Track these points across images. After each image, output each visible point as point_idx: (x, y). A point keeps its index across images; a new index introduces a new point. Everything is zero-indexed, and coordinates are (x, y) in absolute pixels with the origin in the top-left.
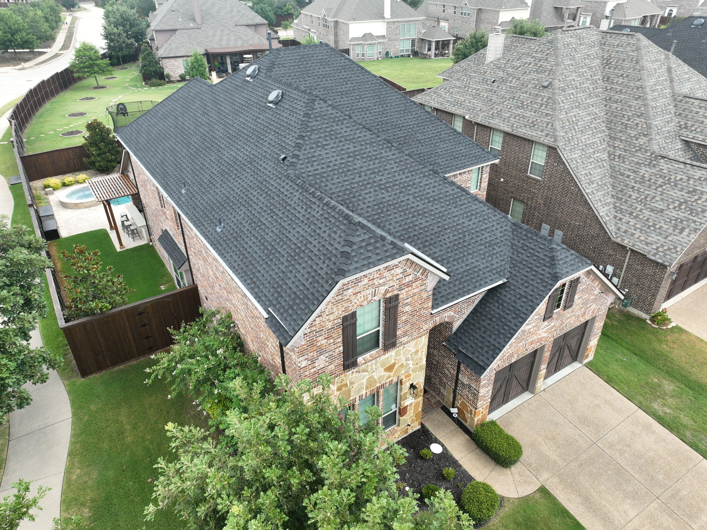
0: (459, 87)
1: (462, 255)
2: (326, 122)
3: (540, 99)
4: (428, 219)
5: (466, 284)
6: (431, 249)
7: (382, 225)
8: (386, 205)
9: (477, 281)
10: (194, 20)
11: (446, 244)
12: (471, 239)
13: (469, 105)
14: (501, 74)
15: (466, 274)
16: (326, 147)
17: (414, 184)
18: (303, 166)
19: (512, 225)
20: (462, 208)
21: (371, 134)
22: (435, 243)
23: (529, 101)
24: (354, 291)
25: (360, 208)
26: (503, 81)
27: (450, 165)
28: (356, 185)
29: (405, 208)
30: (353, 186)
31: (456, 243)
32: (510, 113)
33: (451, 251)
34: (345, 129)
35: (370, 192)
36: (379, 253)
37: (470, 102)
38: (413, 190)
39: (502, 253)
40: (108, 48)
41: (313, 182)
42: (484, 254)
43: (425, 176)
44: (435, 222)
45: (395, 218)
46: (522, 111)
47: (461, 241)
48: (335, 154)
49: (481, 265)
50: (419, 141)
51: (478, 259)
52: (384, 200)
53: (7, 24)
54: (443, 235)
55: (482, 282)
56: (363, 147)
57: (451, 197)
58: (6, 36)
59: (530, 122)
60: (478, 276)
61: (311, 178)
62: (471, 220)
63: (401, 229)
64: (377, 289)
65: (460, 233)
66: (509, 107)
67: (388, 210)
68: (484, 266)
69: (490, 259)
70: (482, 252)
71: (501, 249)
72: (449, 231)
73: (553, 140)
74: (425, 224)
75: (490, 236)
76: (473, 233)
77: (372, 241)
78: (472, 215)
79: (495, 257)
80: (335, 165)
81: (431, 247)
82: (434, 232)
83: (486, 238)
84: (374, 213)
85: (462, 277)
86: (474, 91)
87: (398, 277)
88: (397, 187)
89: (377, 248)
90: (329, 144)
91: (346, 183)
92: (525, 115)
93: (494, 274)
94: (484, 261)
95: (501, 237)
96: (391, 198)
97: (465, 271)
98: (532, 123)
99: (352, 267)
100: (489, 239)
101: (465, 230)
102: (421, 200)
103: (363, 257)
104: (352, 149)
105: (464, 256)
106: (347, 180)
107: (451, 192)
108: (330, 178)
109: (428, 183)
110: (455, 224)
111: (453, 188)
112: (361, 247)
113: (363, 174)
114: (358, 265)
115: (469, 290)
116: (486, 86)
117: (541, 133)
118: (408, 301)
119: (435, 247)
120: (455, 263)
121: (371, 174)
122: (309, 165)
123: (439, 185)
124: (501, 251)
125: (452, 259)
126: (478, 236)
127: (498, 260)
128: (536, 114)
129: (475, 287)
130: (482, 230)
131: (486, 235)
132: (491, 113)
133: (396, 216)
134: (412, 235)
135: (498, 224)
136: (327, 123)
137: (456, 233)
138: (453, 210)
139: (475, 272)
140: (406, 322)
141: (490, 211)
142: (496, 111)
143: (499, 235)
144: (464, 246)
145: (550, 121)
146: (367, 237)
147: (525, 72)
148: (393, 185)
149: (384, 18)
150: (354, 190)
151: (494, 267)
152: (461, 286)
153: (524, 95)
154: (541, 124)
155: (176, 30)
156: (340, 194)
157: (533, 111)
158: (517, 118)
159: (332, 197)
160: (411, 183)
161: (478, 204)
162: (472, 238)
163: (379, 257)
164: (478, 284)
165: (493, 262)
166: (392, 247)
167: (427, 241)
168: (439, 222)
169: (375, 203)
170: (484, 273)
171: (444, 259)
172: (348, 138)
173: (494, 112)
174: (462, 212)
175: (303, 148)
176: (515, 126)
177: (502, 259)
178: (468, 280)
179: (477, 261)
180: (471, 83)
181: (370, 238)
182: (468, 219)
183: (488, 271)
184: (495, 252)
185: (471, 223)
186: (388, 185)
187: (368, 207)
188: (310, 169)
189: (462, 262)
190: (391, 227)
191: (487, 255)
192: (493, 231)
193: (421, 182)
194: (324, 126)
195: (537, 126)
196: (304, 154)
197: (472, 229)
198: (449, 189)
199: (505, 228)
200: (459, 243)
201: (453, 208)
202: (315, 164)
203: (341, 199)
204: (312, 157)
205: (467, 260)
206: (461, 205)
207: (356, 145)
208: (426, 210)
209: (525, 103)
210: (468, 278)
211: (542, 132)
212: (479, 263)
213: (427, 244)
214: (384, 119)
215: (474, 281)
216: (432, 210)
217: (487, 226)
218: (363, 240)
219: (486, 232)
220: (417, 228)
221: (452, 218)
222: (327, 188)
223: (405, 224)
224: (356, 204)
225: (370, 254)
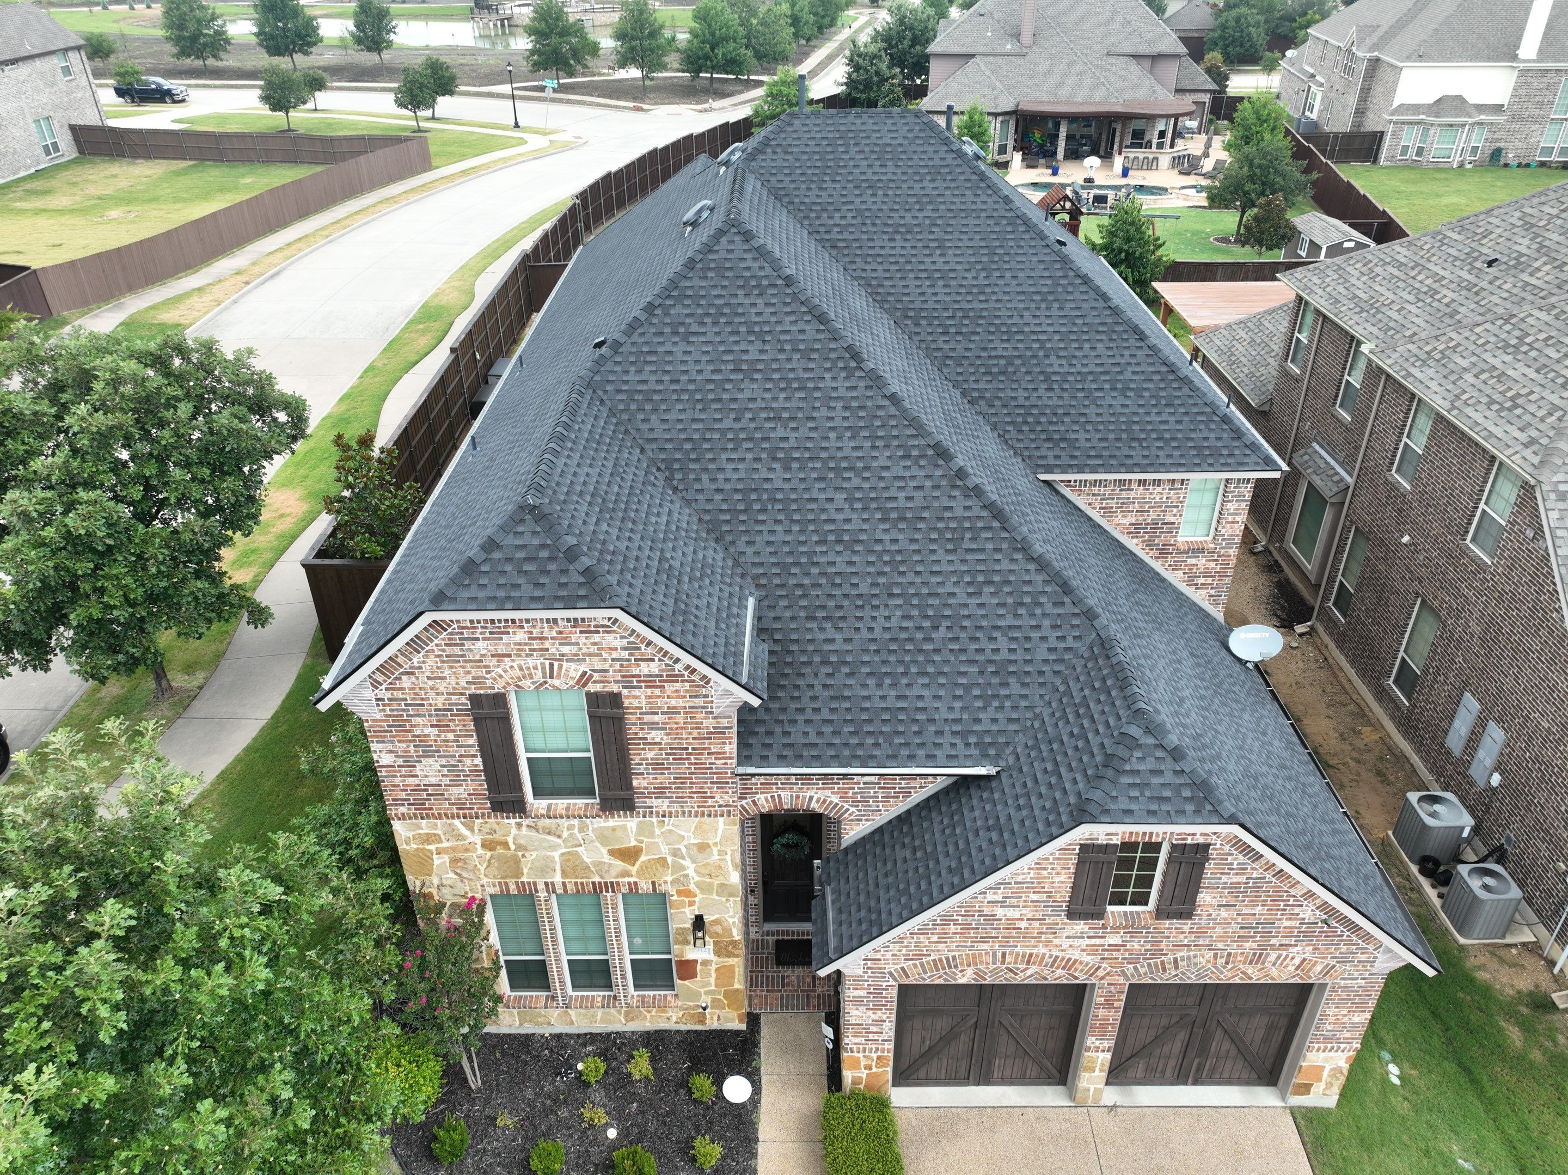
5: (870, 741)
10: (1017, 36)
12: (950, 639)
13: (1395, 315)
14: (1524, 245)
15: (886, 717)
18: (618, 368)
19: (1098, 642)
20: (968, 557)
22: (844, 618)
24: (492, 648)
37: (1400, 310)
44: (871, 569)
47: (919, 636)
49: (943, 710)
51: (942, 693)
52: (767, 486)
59: (1509, 394)
60: (918, 733)
62: (978, 594)
63: (773, 560)
64: (556, 663)
66: (1481, 341)
70: (962, 681)
73: (1536, 460)
75: (1012, 650)
76: (963, 628)
77: (544, 554)
85: (870, 721)
87: (615, 655)
92: (1510, 372)
93: (967, 745)
94: (958, 704)
95: (1046, 661)
97: (887, 709)
98: (1512, 399)
99: (466, 594)
100: (1004, 655)
101: (947, 613)
103: (502, 581)
105: (905, 674)
107: (959, 512)
108: (663, 407)
109: (907, 474)
110: (925, 591)
111: (969, 503)
112: (509, 560)
113: (748, 415)
114: (481, 594)
115: (872, 757)
116: (1464, 273)
117: (1517, 434)
118: (656, 718)
120: (871, 682)
121: (768, 419)
122: (633, 369)
123: (936, 487)
124: (1025, 697)
126: (974, 639)
127: (1000, 716)
128: (1538, 377)
129: (894, 757)
130: (997, 627)
131: (1003, 643)
133: (778, 528)
134: (792, 581)
135: (1054, 627)
136: (724, 287)
137: (915, 613)
138: (941, 555)
139: (915, 721)
140: (658, 766)
141: (1048, 589)
142: (1442, 347)
143: (1041, 655)
146: (536, 541)
149: (1515, 58)
150: (706, 446)
151: (977, 728)
152: (854, 740)
153: (1543, 315)
154: (1532, 408)
155: (973, 56)
157: (1537, 365)
158: (1484, 376)
163: (538, 593)
164: (905, 752)
168: (882, 573)
170: (940, 733)
173: (1435, 349)
175: (640, 330)
176: (1464, 397)
177: (1015, 716)
178: (881, 732)
179: (937, 697)
180: (1433, 259)
181: (543, 546)
182: (971, 590)
183: (954, 733)
186: (796, 455)
187: (718, 490)
188: (631, 377)
189: (893, 685)
194: (714, 292)
195: (1518, 411)
196: (633, 344)
198: (958, 504)
199: (1070, 642)
201: (941, 552)
202: (648, 368)
203: (663, 456)
204: (650, 353)
206: (967, 550)
207: (767, 348)
209: (1529, 339)
210: (886, 729)
211: (1521, 430)
212: (937, 704)
215: (899, 740)
218: (524, 547)
219: (1004, 635)
220: (815, 570)
221: (926, 574)
222: (645, 427)
223: (791, 553)
224: (692, 476)
225: (521, 580)
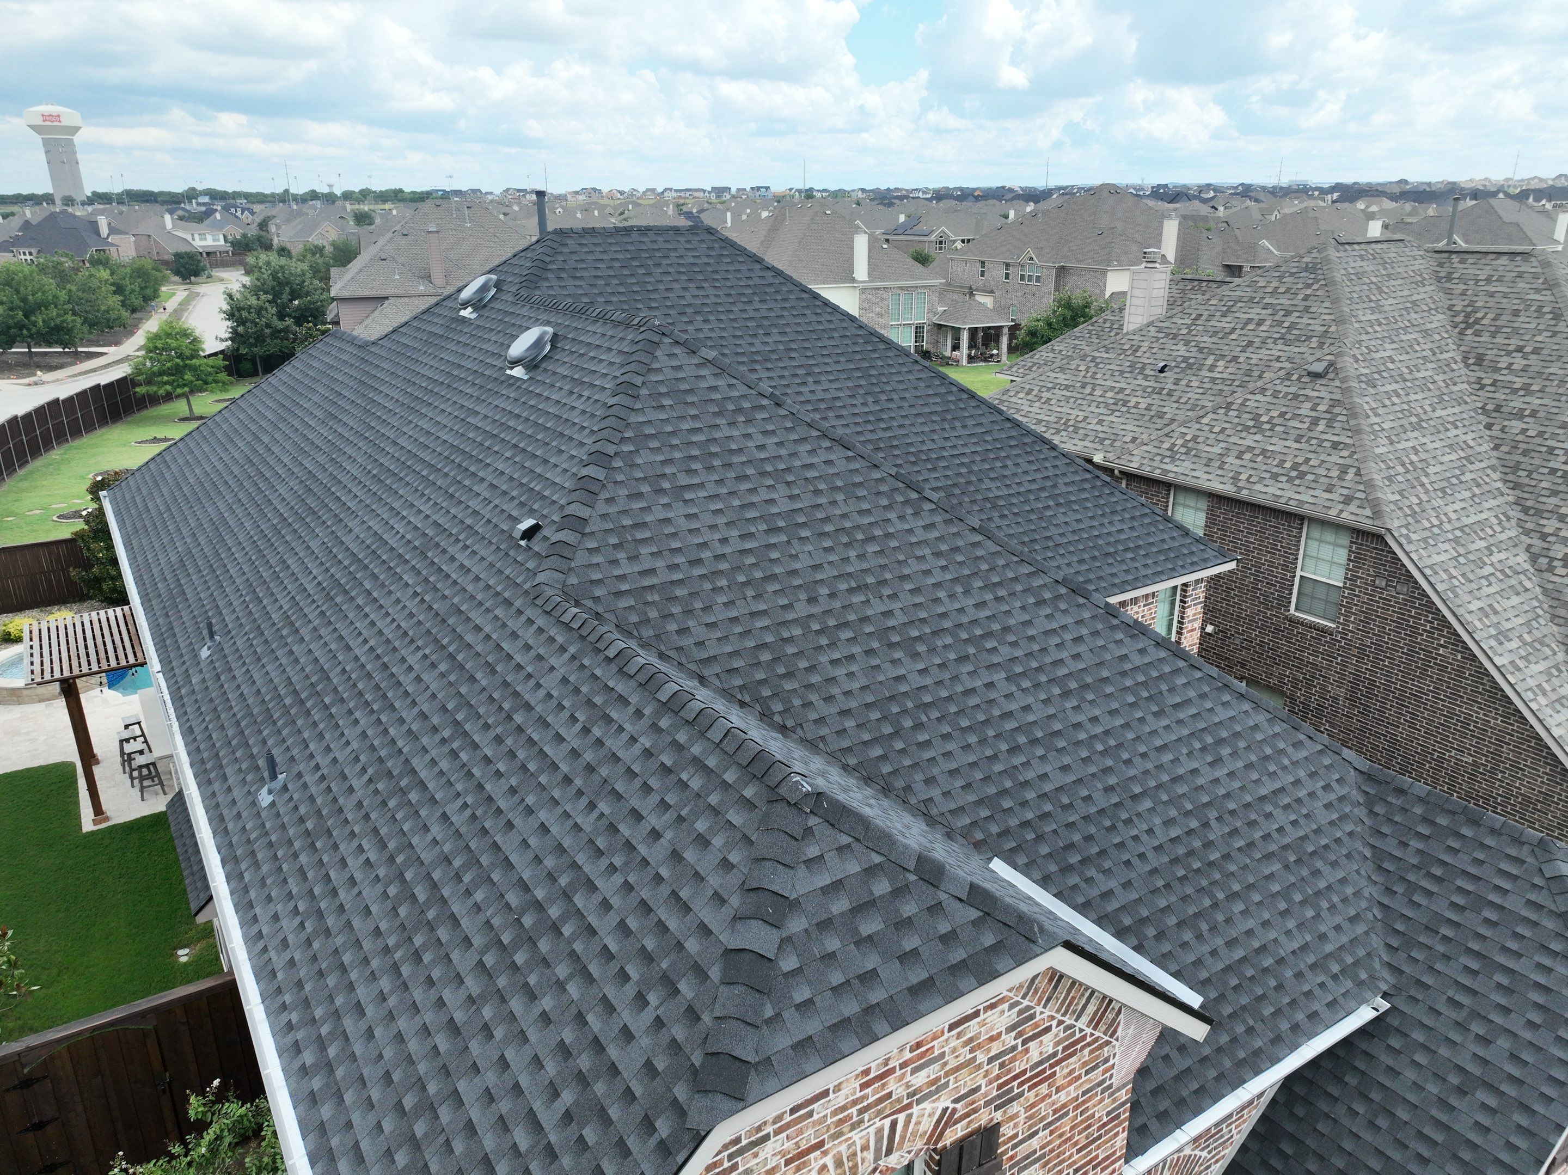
0: (1067, 387)
1: (1207, 902)
2: (694, 412)
3: (1309, 405)
4: (1067, 760)
5: (1240, 1029)
6: (1089, 881)
7: (899, 784)
8: (910, 705)
9: (1278, 1012)
10: (428, 278)
11: (1142, 856)
12: (1230, 835)
13: (1099, 428)
14: (1182, 350)
15: (1234, 982)
16: (688, 496)
17: (1007, 629)
18: (597, 559)
19: (1360, 779)
20: (1181, 716)
21: (848, 458)
22: (1103, 853)
23: (1275, 414)
24: (789, 1145)
25: (813, 716)
26: (1189, 366)
27: (1092, 576)
28: (797, 632)
29: (981, 717)
30: (786, 635)
31: (1181, 851)
32: (1222, 445)
33: (1167, 886)
34: (760, 439)
35: (851, 658)
36: (915, 952)
37: (1100, 422)
38: (1006, 651)
39: (1349, 891)
40: (231, 339)
41: (634, 618)
42: (1285, 894)
43: (1041, 603)
44: (1093, 769)
45: (948, 755)
46: (1258, 437)
47: (1197, 844)
48: (721, 520)
49: (1283, 939)
50: (993, 502)
51: (1267, 916)
52: (904, 688)
53: (18, 292)
54: (1128, 822)
55: (1300, 1016)
56: (822, 500)
57: (1141, 678)
58: (12, 317)
59: (1287, 465)
60: (1279, 987)
61: (624, 603)
62: (1219, 761)
63: (972, 798)
64: (901, 1117)
65: (1188, 814)
66: (1217, 429)
67: (919, 726)
68: (1295, 945)
69: (1310, 913)
70: (1276, 888)
71: (1340, 874)
72: (1148, 804)
73: (1368, 512)
74: (1060, 779)
75: (1294, 823)
76: (1233, 813)
77: (881, 887)
78: (1220, 742)
79: (1325, 905)
80: (720, 557)
81: (1092, 872)
82: (1093, 810)
83: (1280, 830)
84: (866, 737)
86: (1110, 394)
87: (996, 1048)
88: (949, 640)
89: (904, 924)
90: (702, 485)
91: (759, 624)
92: (1271, 448)
93: (1335, 978)
94: (1291, 924)
95: (1332, 823)
96: (928, 681)
97: (1228, 969)
98: (1295, 467)
99: (781, 1041)
100: (1293, 834)
101: (1205, 799)
102: (1037, 686)
103: (837, 978)
104: (784, 505)
106: (765, 612)
107: (1138, 660)
108: (698, 605)
109: (1054, 625)
110: (1165, 778)
111: (1140, 646)
112: (825, 925)
113: (824, 591)
114: (813, 1027)
115: (1258, 1052)
116: (1141, 381)
117: (1327, 495)
118: (1035, 1143)
119: (1107, 872)
120: (1188, 936)
121: (851, 591)
122: (621, 555)
123: (1095, 633)
124: (1343, 881)
125: (1172, 921)
126: (1252, 824)
127: (1338, 920)
128: (1303, 446)
130: (1263, 799)
131: (1282, 818)
132: (1166, 446)
133: (951, 746)
134: (1013, 822)
135: (1312, 775)
136: (694, 417)
137: (1173, 813)
138: (1153, 724)
139: (1266, 971)
141: (1277, 729)
142: (1180, 442)
143: (1324, 817)
144: (1211, 864)
145: (1348, 461)
146: (853, 867)
147: (1250, 343)
148: (934, 633)
149: (853, 280)
150: (791, 650)
151: (1329, 948)
153: (1258, 397)
154: (1323, 472)
155: (387, 298)
156: (738, 663)
157: (1293, 437)
158: (1247, 456)
159: (706, 673)
160: (996, 627)
161: (1234, 702)
162: (1234, 832)
163: (917, 975)
165: (1323, 928)
166: (974, 914)
167: (1071, 846)
168: (1107, 771)
169: (870, 699)
170: (1299, 976)
171: (1144, 921)
172: (769, 468)
173: (1174, 445)
174: (1186, 732)
175: (604, 495)
176: (1243, 477)
177: (1352, 912)
178: (1244, 1008)
179: (1266, 924)
180: (1098, 376)
181: (871, 871)
182: (1209, 759)
183: (1313, 967)
184: (1322, 884)
185: (1220, 772)
186: (915, 633)
187: (845, 713)
188: (625, 568)
189: (1213, 929)
190: (935, 793)
191: (1298, 897)
192: (1299, 801)
193: (1029, 623)
194: (685, 426)
195: (1310, 477)
196: (604, 516)
197: (1228, 795)
198: (1130, 647)
199: (1339, 790)
200: (1191, 853)
201: (1149, 718)
202: (645, 550)
203: (738, 682)
204: (636, 526)
205: (1228, 921)
206: (1176, 706)
207: (796, 492)
208: (1057, 726)
209: (1264, 419)
210: (1244, 1000)
211: (1329, 490)
212: (1272, 935)
213: (1074, 859)
214: (881, 434)
215: (1268, 1011)
216: (1078, 726)
217: (1278, 785)
218: (837, 886)
219: (1276, 806)
220: (1030, 795)
221: (1153, 754)
222: (687, 642)
223: (987, 779)
224: (797, 702)
225: (871, 961)
